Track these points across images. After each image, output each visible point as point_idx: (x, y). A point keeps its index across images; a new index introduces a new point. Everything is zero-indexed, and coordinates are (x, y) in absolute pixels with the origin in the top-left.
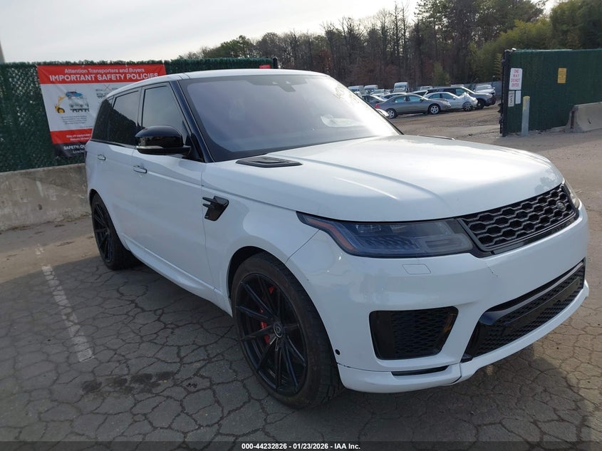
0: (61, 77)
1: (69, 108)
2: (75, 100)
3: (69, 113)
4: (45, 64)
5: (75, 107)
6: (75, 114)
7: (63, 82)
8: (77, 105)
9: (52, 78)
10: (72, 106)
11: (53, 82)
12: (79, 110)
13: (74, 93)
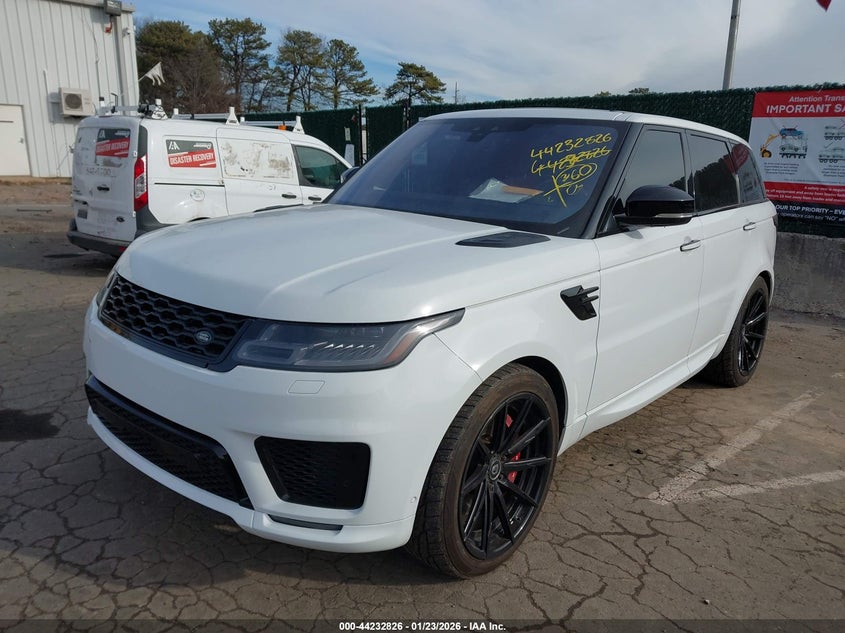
0: (782, 108)
1: (779, 151)
2: (792, 141)
3: (776, 158)
4: (769, 90)
5: (786, 151)
6: (785, 160)
7: (784, 114)
8: (791, 148)
9: (770, 109)
10: (783, 149)
11: (769, 115)
12: (791, 155)
13: (792, 131)
